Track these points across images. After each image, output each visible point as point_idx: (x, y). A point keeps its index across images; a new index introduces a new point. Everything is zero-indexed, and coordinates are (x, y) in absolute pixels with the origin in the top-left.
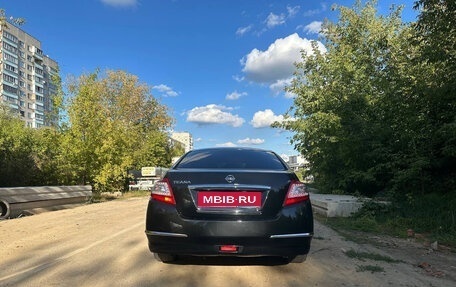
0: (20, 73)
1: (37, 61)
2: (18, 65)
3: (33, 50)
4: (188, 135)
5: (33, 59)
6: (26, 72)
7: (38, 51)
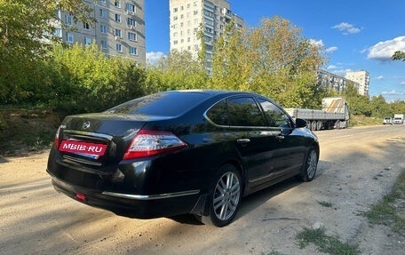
0: (215, 32)
1: (227, 20)
2: (214, 27)
3: (224, 11)
4: (364, 73)
5: (224, 20)
6: (219, 31)
7: (228, 11)
